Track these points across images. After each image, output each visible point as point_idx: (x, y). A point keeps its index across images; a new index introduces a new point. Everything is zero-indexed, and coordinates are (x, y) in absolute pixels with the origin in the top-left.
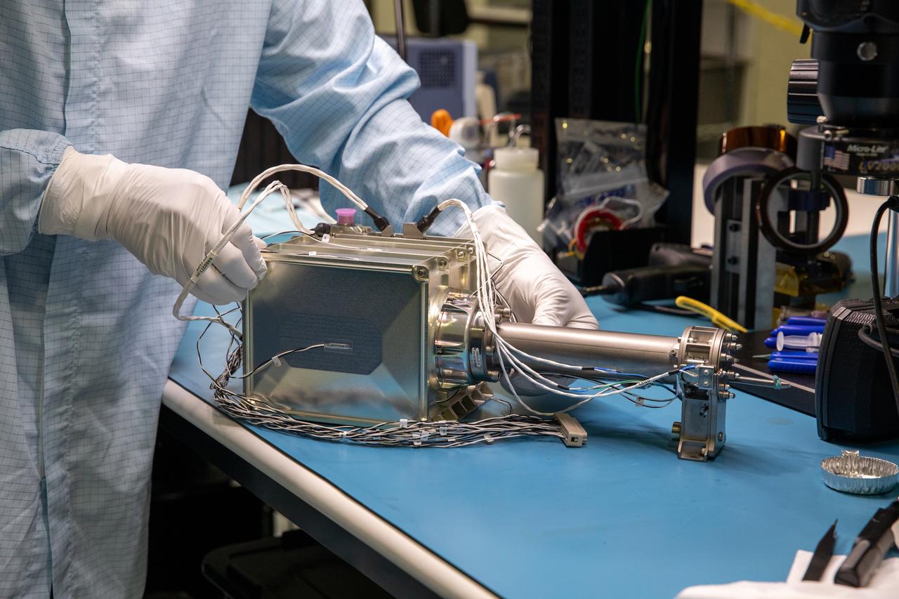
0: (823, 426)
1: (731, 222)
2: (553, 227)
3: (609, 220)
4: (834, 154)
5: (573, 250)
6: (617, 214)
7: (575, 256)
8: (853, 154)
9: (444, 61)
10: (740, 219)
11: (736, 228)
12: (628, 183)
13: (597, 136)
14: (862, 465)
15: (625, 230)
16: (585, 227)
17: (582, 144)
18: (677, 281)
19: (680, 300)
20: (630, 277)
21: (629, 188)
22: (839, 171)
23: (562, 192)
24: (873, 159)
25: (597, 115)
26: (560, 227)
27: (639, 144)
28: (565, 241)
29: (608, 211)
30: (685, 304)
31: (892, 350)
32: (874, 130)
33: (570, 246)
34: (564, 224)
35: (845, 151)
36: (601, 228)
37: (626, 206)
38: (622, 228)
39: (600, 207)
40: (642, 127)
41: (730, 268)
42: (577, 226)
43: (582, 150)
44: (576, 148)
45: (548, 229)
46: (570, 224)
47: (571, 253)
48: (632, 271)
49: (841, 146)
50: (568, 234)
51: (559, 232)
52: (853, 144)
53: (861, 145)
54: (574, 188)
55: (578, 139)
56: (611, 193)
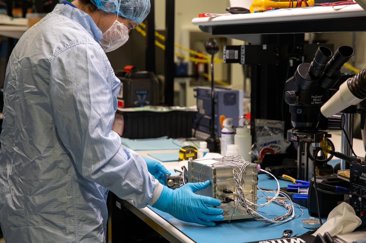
0: (309, 211)
1: (303, 153)
2: (253, 153)
3: (271, 151)
4: (294, 136)
5: (259, 160)
6: (273, 149)
7: (260, 162)
8: (298, 137)
9: (232, 96)
10: (304, 152)
11: (304, 154)
12: (278, 140)
13: (268, 125)
14: (315, 222)
15: (276, 154)
16: (263, 153)
17: (263, 127)
18: (288, 170)
19: (284, 176)
20: (273, 169)
21: (277, 141)
22: (295, 141)
23: (256, 142)
24: (303, 138)
25: (269, 118)
26: (255, 153)
27: (282, 127)
28: (257, 157)
29: (271, 148)
30: (285, 177)
31: (318, 188)
32: (305, 131)
33: (258, 159)
34: (257, 152)
35: (296, 136)
36: (268, 153)
37: (277, 147)
38: (275, 153)
39: (268, 147)
40: (283, 122)
41: (302, 167)
42: (261, 152)
43: (263, 129)
44: (261, 128)
45: (252, 154)
46: (259, 152)
47: (259, 161)
48: (274, 167)
49: (295, 134)
50: (257, 154)
51: (255, 154)
52: (298, 134)
53: (300, 134)
54: (261, 140)
55: (262, 125)
56: (272, 143)
